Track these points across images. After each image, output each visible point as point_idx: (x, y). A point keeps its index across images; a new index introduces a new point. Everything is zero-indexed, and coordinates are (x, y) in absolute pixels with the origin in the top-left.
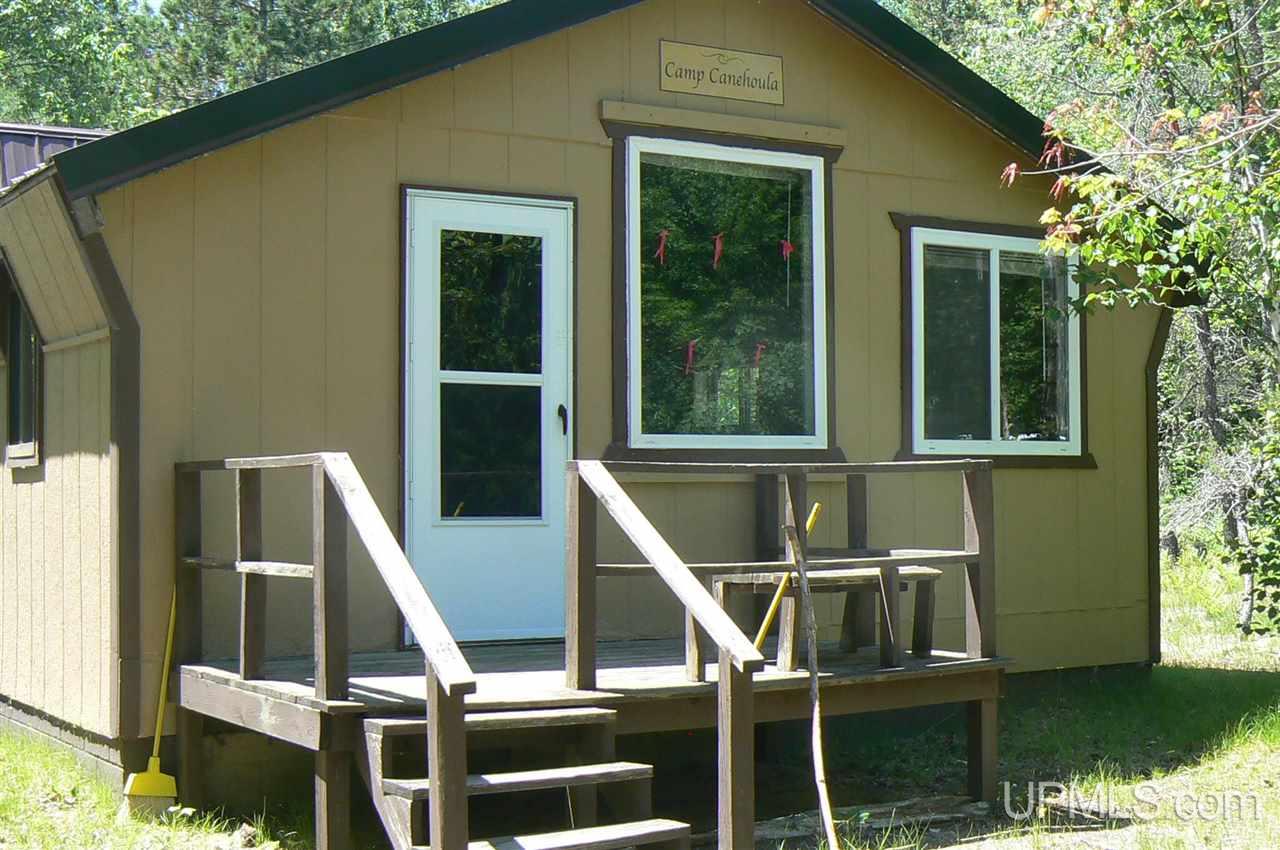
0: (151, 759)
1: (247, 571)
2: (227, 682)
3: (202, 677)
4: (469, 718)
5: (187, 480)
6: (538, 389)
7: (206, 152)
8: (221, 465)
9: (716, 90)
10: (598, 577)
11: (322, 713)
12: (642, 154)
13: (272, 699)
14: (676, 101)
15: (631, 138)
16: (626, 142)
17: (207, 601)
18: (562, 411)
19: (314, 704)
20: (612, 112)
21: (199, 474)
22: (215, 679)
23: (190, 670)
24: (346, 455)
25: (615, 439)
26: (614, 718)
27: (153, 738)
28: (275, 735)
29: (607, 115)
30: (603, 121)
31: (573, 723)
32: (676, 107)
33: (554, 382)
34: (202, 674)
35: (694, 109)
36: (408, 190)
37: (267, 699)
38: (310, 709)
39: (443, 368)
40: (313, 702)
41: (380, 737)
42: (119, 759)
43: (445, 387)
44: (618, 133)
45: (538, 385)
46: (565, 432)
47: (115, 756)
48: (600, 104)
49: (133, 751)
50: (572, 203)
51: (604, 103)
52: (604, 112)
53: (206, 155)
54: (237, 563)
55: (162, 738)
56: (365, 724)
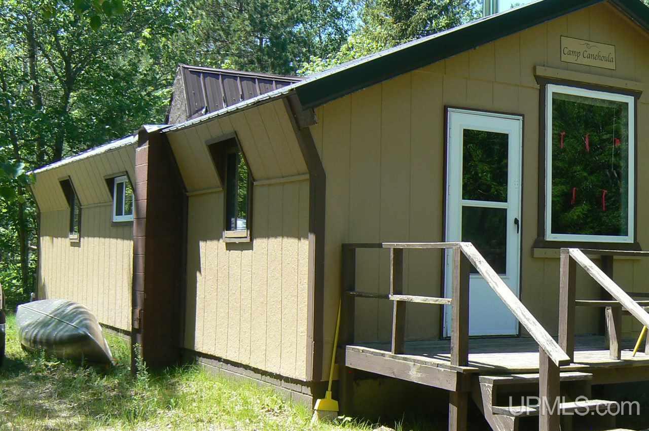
0: (327, 392)
1: (398, 299)
2: (383, 355)
3: (363, 352)
4: (562, 375)
5: (348, 252)
6: (506, 210)
7: (365, 87)
8: (380, 246)
9: (586, 61)
10: (577, 307)
11: (458, 373)
12: (553, 93)
13: (419, 365)
14: (567, 67)
15: (549, 85)
16: (546, 87)
17: (356, 313)
18: (516, 221)
19: (451, 368)
20: (541, 72)
21: (355, 250)
22: (372, 353)
23: (353, 348)
24: (470, 243)
25: (538, 235)
26: (591, 377)
27: (328, 382)
28: (420, 383)
29: (538, 73)
30: (535, 76)
31: (574, 380)
32: (567, 70)
33: (513, 206)
34: (362, 350)
35: (575, 71)
36: (449, 109)
37: (414, 364)
38: (449, 370)
39: (463, 198)
40: (451, 367)
41: (491, 385)
42: (310, 392)
43: (465, 209)
44: (543, 82)
45: (505, 208)
46: (518, 232)
47: (308, 390)
48: (534, 69)
49: (317, 388)
50: (521, 117)
51: (537, 67)
52: (537, 72)
53: (364, 89)
54: (390, 296)
55: (333, 381)
56: (480, 379)
